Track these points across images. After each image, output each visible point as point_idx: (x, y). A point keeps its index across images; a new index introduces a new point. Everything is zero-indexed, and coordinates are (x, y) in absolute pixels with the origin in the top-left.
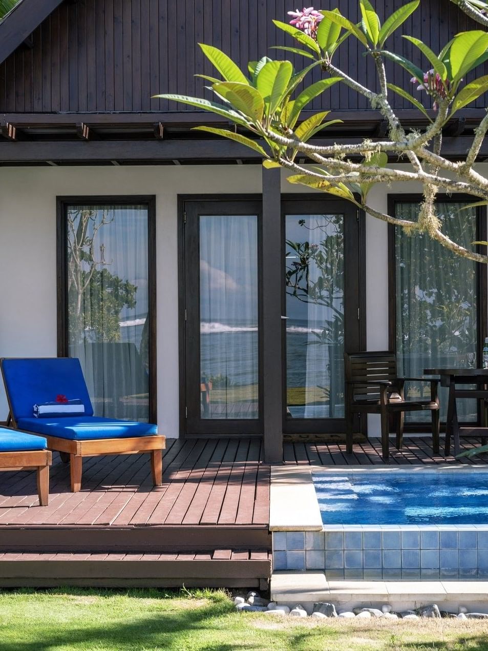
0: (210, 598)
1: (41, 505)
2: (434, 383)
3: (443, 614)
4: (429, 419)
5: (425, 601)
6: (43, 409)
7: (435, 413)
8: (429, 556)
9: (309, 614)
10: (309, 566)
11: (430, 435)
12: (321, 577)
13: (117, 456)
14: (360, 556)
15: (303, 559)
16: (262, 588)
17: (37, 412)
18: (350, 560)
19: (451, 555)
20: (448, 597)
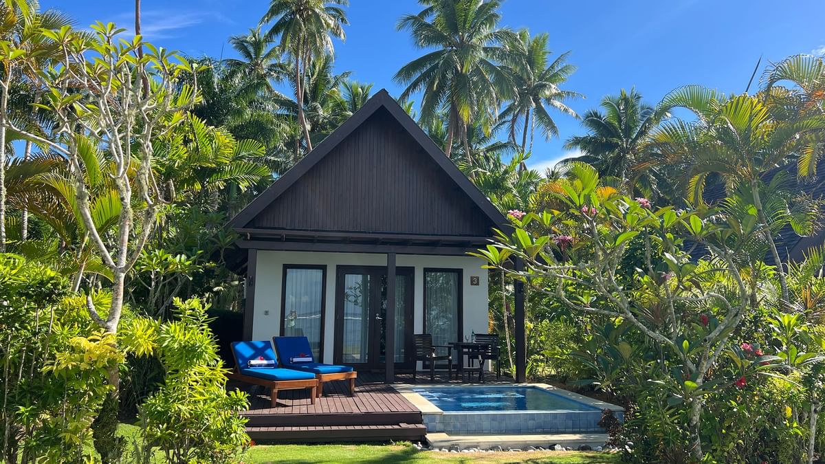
0: (404, 445)
1: (312, 404)
2: (450, 348)
3: (503, 450)
4: (447, 363)
5: (494, 444)
6: (295, 360)
7: (450, 361)
8: (486, 425)
9: (449, 451)
10: (438, 429)
11: (447, 370)
12: (444, 434)
13: (337, 381)
14: (459, 425)
15: (435, 427)
16: (423, 440)
17: (292, 361)
18: (454, 427)
19: (495, 424)
20: (504, 442)
